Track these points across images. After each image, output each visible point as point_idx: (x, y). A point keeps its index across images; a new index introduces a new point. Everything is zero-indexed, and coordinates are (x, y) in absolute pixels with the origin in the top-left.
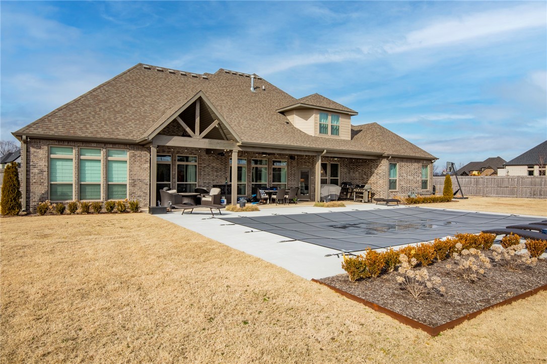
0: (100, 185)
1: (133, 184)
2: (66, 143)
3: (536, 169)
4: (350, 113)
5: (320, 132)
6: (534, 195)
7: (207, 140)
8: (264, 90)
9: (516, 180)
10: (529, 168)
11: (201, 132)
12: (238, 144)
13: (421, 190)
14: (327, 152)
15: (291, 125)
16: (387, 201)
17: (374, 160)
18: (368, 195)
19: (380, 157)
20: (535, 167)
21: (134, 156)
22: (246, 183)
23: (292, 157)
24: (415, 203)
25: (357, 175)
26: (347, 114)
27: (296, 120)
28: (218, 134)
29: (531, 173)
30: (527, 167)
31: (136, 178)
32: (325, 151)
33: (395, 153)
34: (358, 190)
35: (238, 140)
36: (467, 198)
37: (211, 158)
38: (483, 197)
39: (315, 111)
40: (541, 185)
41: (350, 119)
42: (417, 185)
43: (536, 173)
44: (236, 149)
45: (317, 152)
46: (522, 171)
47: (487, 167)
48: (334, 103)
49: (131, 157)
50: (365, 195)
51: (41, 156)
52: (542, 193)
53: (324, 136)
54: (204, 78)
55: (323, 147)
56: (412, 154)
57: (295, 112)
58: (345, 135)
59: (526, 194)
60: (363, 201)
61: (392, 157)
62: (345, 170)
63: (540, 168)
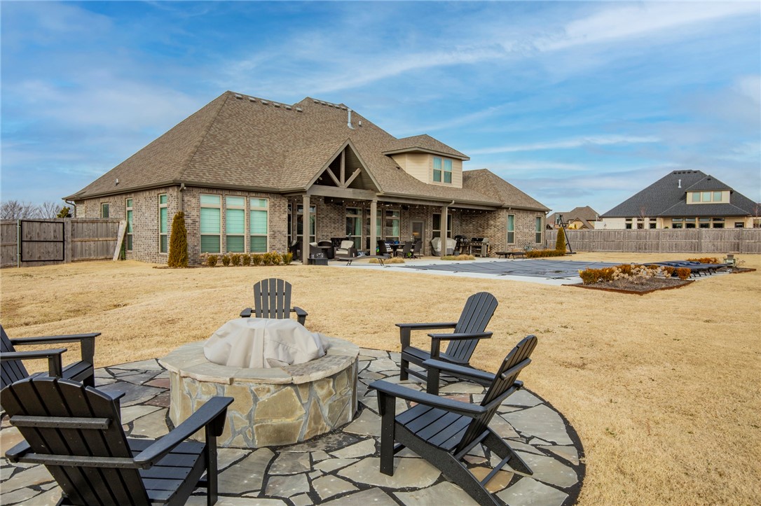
0: (243, 236)
1: (273, 237)
2: (215, 192)
3: (635, 222)
4: (462, 159)
5: (434, 180)
6: (640, 249)
7: (351, 190)
8: (360, 126)
9: (622, 233)
10: (627, 220)
11: (346, 180)
12: (378, 194)
13: (535, 244)
14: (455, 203)
15: (402, 170)
16: (506, 255)
17: (492, 211)
18: (487, 249)
19: (499, 208)
20: (633, 219)
21: (274, 205)
22: (361, 236)
23: (405, 207)
24: (534, 257)
25: (471, 227)
26: (459, 159)
27: (408, 165)
28: (362, 182)
29: (629, 226)
30: (624, 219)
31: (276, 229)
32: (453, 202)
33: (513, 204)
34: (476, 244)
35: (380, 190)
36: (575, 253)
37: (329, 208)
38: (589, 252)
39: (429, 156)
40: (646, 238)
41: (462, 164)
42: (531, 238)
43: (634, 226)
44: (375, 200)
45: (444, 202)
46: (619, 224)
47: (574, 218)
48: (446, 146)
49: (271, 207)
50: (484, 248)
51: (193, 205)
52: (647, 247)
53: (438, 184)
54: (299, 111)
55: (450, 197)
56: (529, 206)
57: (406, 156)
58: (457, 183)
59: (631, 249)
60: (481, 256)
61: (512, 209)
62: (457, 222)
63: (638, 220)
